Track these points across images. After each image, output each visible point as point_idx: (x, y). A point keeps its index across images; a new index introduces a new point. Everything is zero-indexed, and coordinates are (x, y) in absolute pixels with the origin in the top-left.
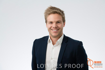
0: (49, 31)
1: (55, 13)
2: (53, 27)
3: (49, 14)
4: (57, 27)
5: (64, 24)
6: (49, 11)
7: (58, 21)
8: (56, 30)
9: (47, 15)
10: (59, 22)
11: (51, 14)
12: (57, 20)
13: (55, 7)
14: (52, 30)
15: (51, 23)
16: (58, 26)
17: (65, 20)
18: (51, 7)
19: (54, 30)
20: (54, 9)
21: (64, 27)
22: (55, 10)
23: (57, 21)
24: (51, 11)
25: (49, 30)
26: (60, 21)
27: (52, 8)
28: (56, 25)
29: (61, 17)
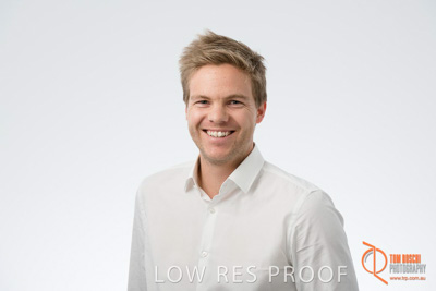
0: (192, 134)
1: (221, 60)
2: (209, 118)
3: (199, 65)
4: (226, 120)
5: (261, 113)
6: (200, 53)
7: (234, 96)
8: (220, 134)
9: (189, 68)
10: (236, 102)
11: (204, 64)
12: (227, 92)
13: (225, 38)
14: (205, 131)
15: (205, 101)
16: (230, 118)
17: (265, 95)
18: (209, 34)
19: (214, 134)
20: (220, 44)
21: (259, 121)
22: (223, 51)
23: (230, 97)
24: (207, 54)
25: (195, 130)
26: (242, 97)
27: (214, 41)
28: (225, 114)
29: (247, 80)
